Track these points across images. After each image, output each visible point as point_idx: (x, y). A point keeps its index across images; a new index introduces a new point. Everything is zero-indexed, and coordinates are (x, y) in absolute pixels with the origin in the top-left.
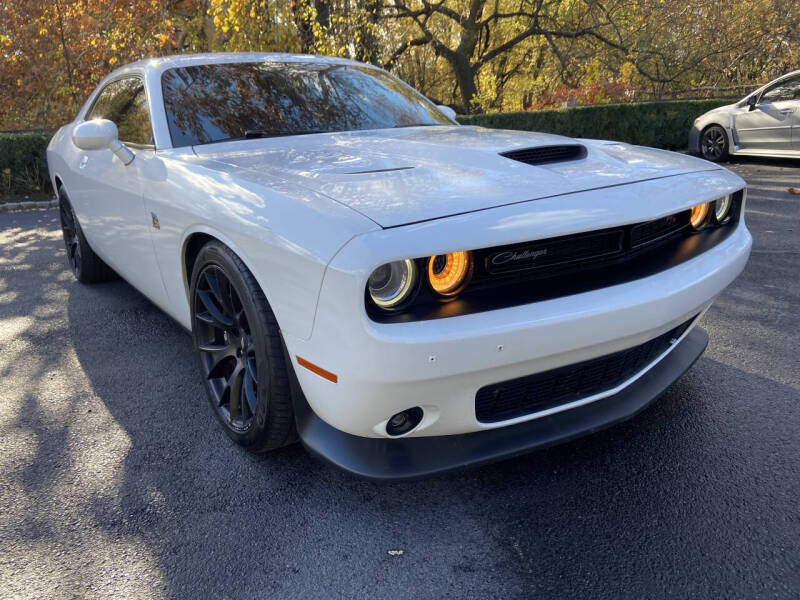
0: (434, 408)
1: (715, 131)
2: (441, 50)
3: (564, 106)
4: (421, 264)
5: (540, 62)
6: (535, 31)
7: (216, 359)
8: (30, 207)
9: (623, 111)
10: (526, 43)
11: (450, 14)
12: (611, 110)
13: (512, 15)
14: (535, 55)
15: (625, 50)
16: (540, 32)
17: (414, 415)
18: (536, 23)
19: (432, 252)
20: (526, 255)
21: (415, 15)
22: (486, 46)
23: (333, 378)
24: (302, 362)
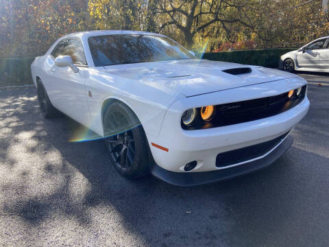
0: (201, 161)
1: (288, 61)
2: (179, 26)
3: (229, 50)
4: (198, 110)
5: (218, 31)
6: (217, 19)
7: (114, 146)
8: (16, 88)
9: (253, 52)
10: (213, 25)
11: (183, 12)
12: (248, 52)
13: (207, 13)
14: (216, 29)
15: (253, 28)
16: (219, 20)
17: (194, 164)
18: (217, 17)
19: (202, 106)
20: (233, 107)
21: (169, 12)
22: (197, 25)
23: (167, 150)
24: (153, 144)
